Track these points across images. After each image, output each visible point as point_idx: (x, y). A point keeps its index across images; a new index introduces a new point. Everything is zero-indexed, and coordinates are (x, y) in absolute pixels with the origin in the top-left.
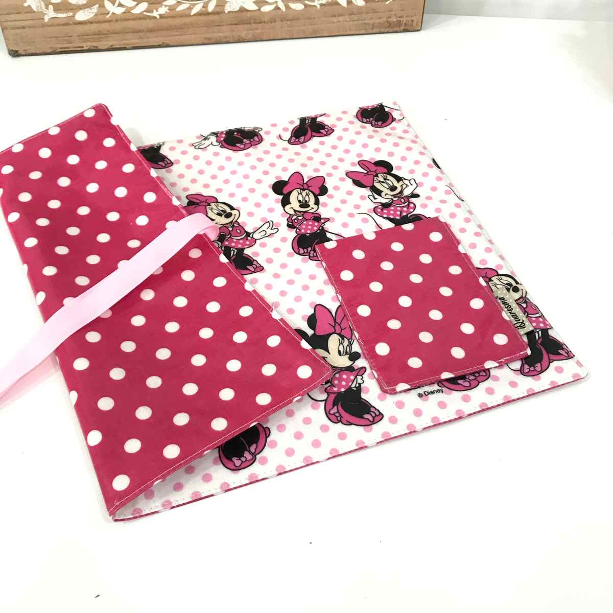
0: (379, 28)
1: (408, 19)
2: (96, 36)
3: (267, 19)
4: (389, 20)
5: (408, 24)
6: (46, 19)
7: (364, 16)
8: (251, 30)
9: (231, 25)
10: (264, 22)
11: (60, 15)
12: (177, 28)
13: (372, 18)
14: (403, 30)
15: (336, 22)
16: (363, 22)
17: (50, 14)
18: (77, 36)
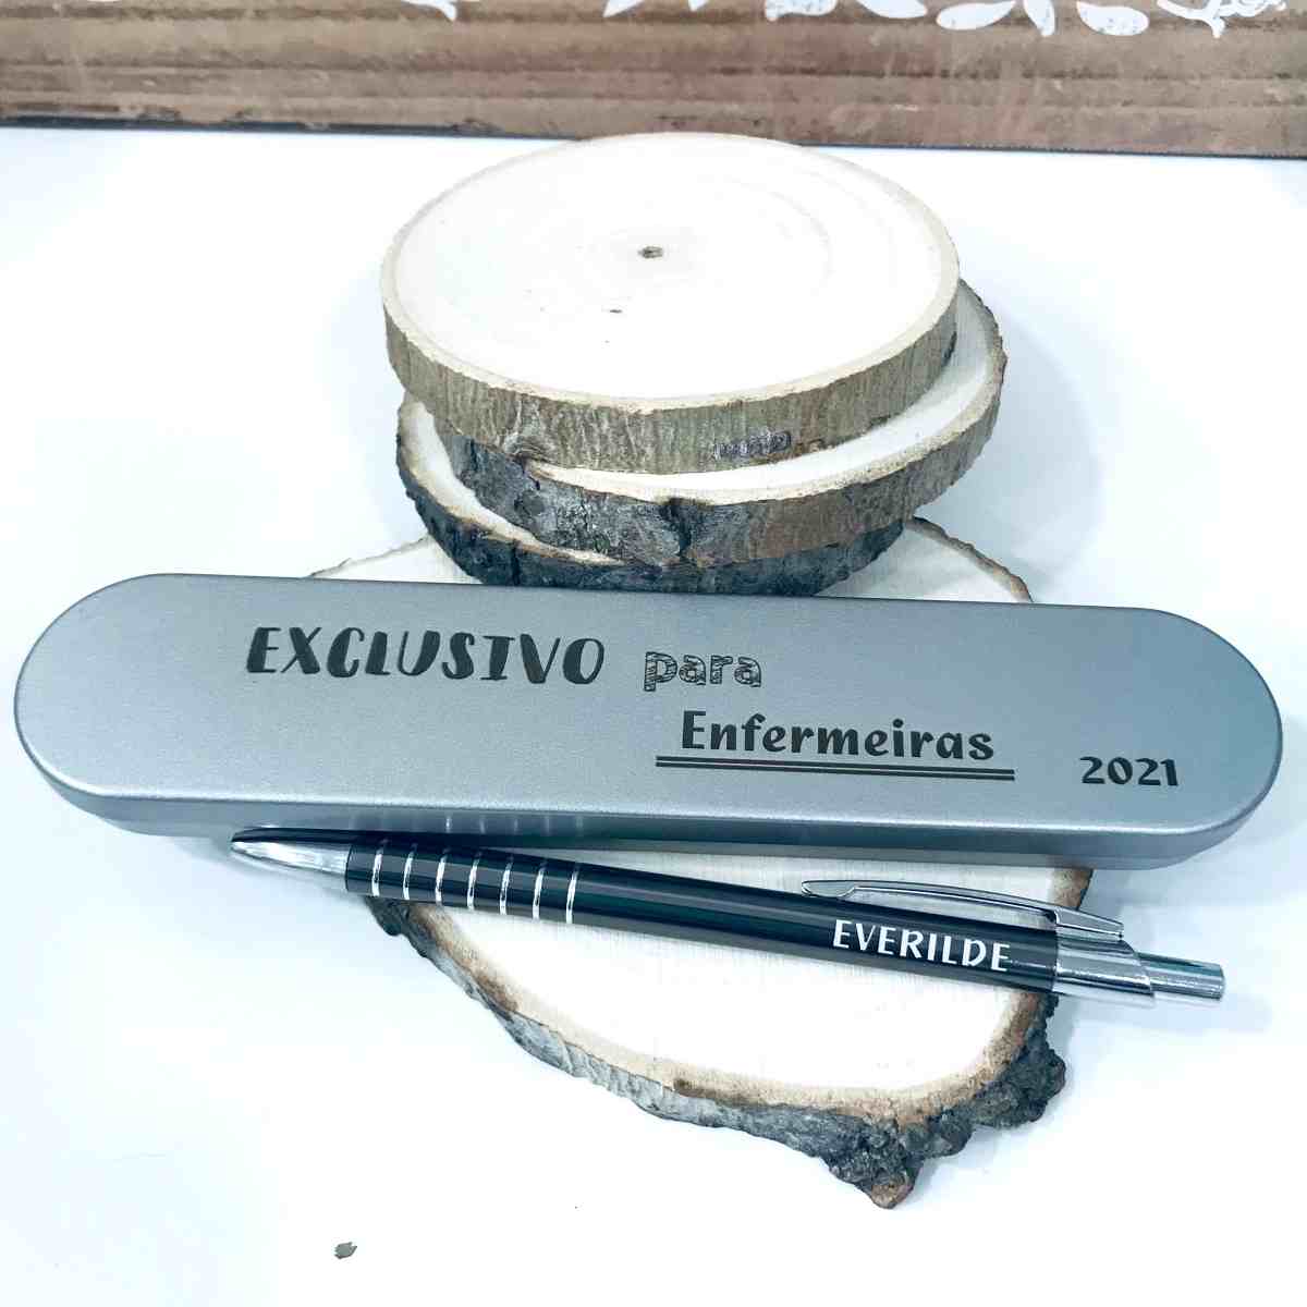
2: (172, 71)
3: (959, 60)
8: (877, 100)
9: (786, 70)
10: (945, 74)
12: (537, 65)
15: (1286, 103)
18: (88, 64)
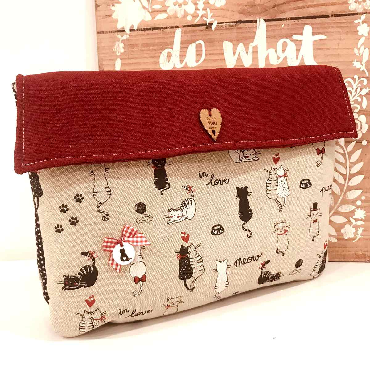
0: (350, 258)
4: (356, 253)
7: (337, 249)
13: (344, 251)
14: (368, 260)
16: (337, 253)
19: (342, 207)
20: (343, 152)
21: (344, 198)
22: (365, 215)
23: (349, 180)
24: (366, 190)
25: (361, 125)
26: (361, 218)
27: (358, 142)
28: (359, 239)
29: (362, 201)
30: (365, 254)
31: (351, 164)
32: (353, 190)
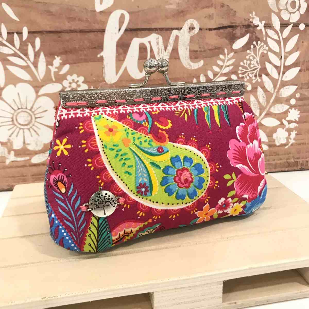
0: (281, 168)
1: (304, 160)
4: (288, 161)
5: (304, 165)
6: (8, 162)
7: (268, 157)
11: (19, 159)
13: (274, 160)
14: (300, 168)
17: (12, 158)
18: (31, 176)
19: (274, 107)
20: (278, 39)
21: (278, 96)
22: (299, 116)
23: (284, 73)
24: (301, 86)
25: (300, 3)
26: (295, 119)
27: (295, 25)
28: (292, 145)
29: (297, 99)
30: (297, 161)
31: (286, 54)
32: (287, 86)
